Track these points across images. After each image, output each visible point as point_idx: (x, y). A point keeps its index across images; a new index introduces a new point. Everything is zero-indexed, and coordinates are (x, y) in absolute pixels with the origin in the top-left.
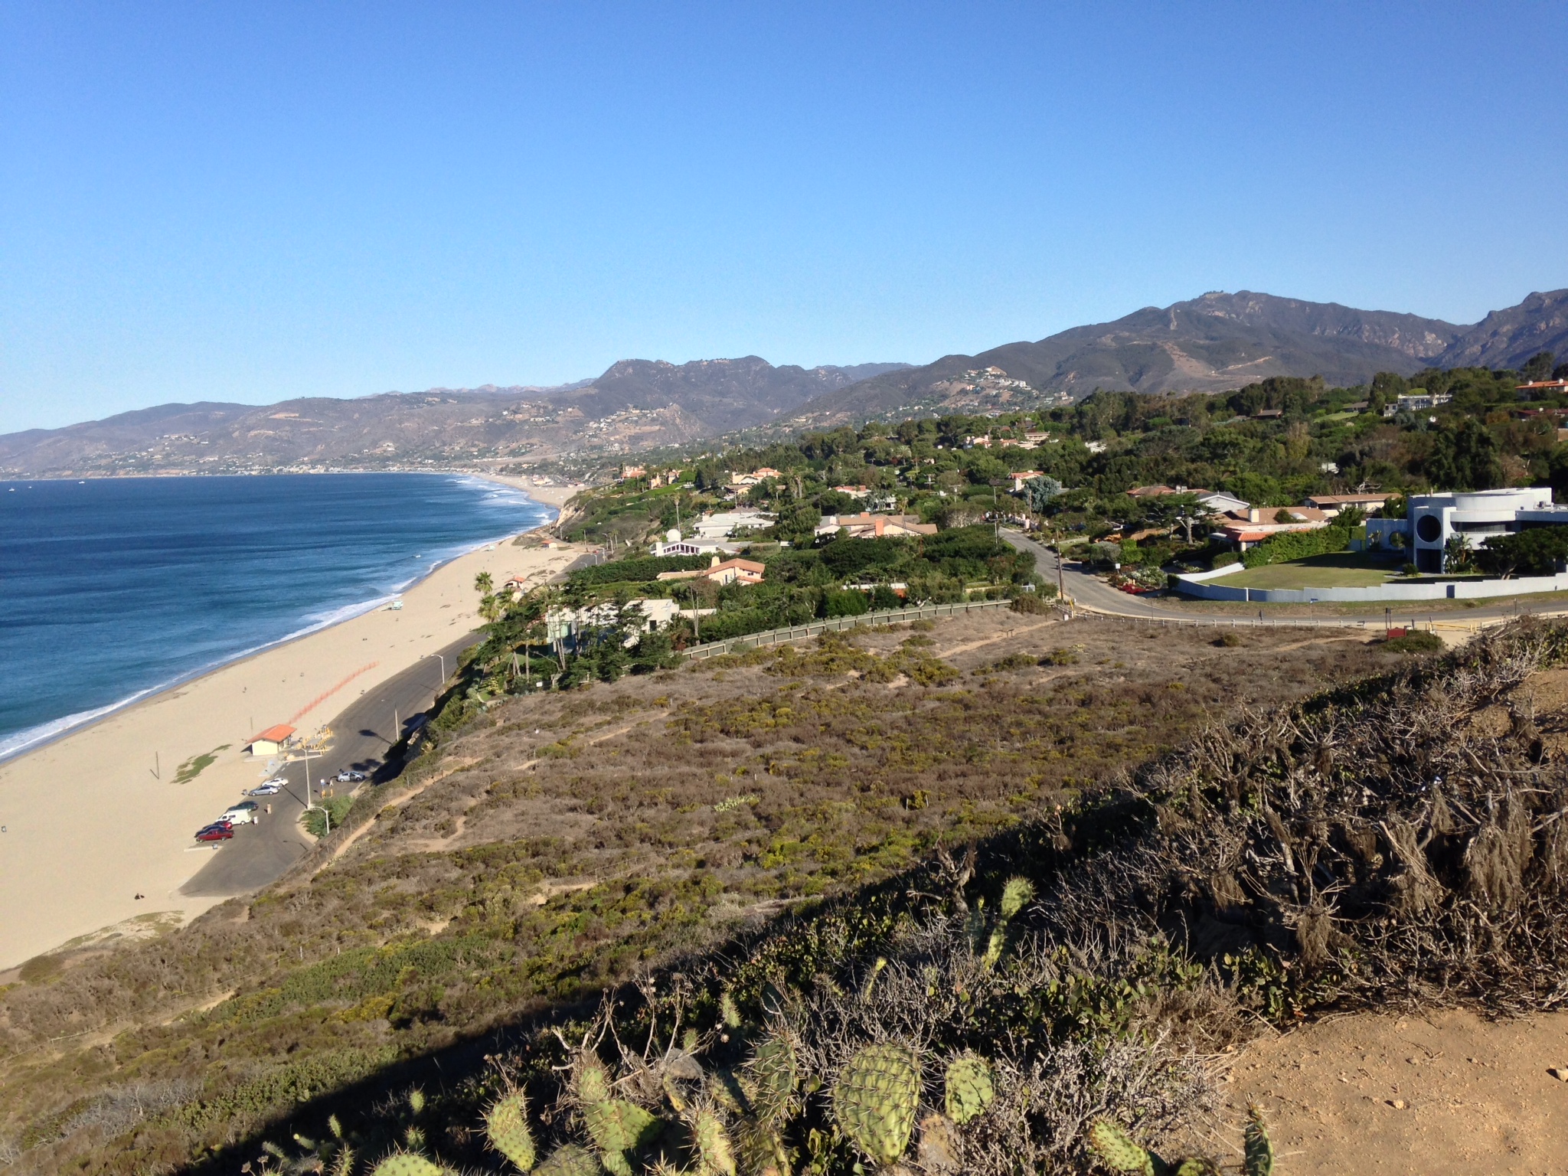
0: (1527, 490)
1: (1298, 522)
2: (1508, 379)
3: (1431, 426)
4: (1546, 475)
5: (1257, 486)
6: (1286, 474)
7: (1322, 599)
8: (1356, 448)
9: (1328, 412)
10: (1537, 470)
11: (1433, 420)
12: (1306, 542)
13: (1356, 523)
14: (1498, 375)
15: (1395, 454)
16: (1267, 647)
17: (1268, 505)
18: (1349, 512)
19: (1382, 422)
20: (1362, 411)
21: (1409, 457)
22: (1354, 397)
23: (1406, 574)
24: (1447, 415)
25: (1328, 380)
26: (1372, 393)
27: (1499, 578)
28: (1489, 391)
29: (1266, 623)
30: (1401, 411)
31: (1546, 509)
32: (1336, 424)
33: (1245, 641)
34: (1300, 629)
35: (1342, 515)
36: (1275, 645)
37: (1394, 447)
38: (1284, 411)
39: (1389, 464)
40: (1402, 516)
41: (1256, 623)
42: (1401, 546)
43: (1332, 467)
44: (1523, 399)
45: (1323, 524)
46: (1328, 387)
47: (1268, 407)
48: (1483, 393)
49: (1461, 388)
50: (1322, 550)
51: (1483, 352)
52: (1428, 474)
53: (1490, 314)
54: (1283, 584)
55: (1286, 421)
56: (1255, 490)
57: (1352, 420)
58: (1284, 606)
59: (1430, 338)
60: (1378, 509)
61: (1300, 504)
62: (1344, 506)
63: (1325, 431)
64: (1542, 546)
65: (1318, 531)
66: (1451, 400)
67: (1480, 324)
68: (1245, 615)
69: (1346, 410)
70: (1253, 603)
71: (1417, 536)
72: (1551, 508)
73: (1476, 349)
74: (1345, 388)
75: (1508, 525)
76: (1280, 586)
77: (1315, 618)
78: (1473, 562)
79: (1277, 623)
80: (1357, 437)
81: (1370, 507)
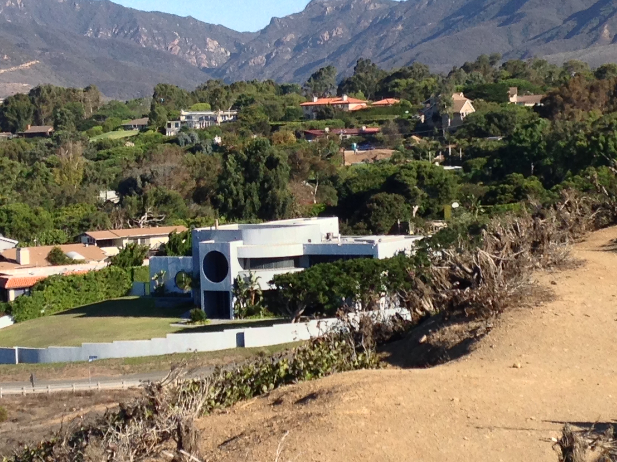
0: (315, 221)
1: (74, 262)
2: (293, 95)
3: (216, 147)
4: (334, 202)
5: (26, 219)
6: (60, 203)
7: (103, 355)
8: (137, 173)
9: (106, 129)
10: (326, 197)
11: (218, 140)
12: (83, 288)
13: (138, 262)
14: (284, 90)
15: (178, 180)
16: (41, 420)
17: (39, 243)
18: (131, 249)
19: (164, 142)
20: (143, 129)
21: (193, 184)
22: (133, 113)
23: (194, 321)
24: (233, 135)
25: (106, 92)
26: (153, 107)
27: (289, 321)
28: (274, 107)
29: (40, 390)
30: (184, 129)
31: (333, 241)
32: (115, 144)
33: (14, 414)
34: (78, 394)
35: (123, 253)
36: (50, 416)
37: (177, 171)
38: (56, 128)
39: (172, 192)
40: (188, 253)
41: (28, 390)
42: (188, 289)
43: (112, 196)
44: (309, 117)
45: (102, 265)
46: (105, 100)
47: (37, 122)
48: (269, 110)
49: (246, 105)
50: (101, 297)
51: (267, 64)
52: (215, 203)
53: (273, 20)
54: (58, 340)
55: (57, 139)
56: (24, 225)
57: (132, 139)
58: (60, 367)
59: (212, 45)
60: (163, 245)
61: (76, 240)
62: (125, 242)
63: (102, 152)
64: (331, 284)
65: (97, 274)
66: (236, 117)
67: (263, 31)
68: (15, 382)
69: (126, 128)
70: (24, 365)
71: (204, 277)
72: (338, 240)
73: (261, 59)
74: (122, 101)
75: (297, 261)
76: (56, 343)
77: (95, 380)
78: (263, 303)
79: (52, 389)
80: (138, 160)
81: (155, 243)
